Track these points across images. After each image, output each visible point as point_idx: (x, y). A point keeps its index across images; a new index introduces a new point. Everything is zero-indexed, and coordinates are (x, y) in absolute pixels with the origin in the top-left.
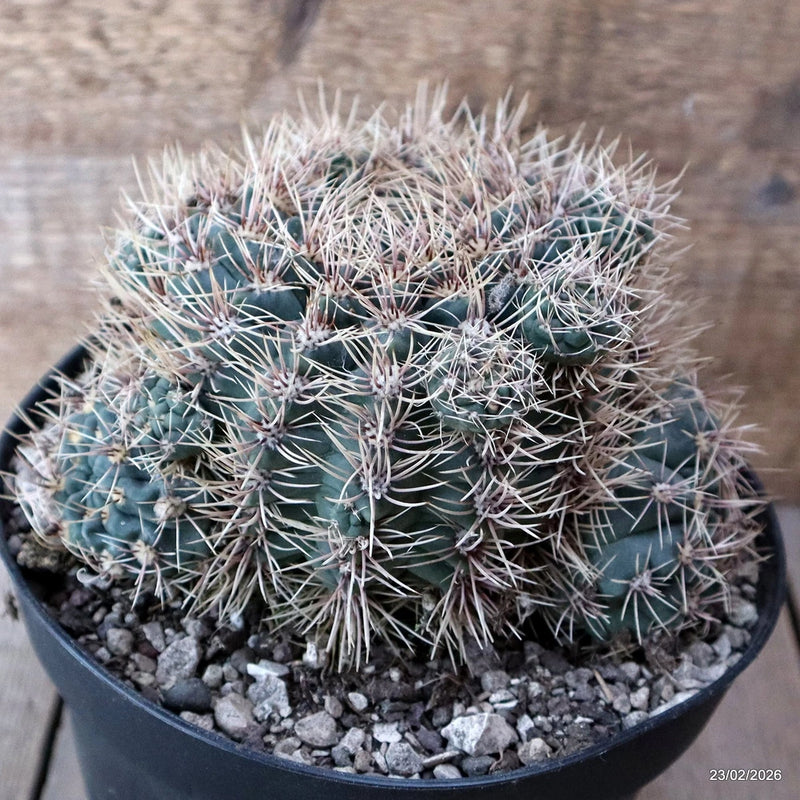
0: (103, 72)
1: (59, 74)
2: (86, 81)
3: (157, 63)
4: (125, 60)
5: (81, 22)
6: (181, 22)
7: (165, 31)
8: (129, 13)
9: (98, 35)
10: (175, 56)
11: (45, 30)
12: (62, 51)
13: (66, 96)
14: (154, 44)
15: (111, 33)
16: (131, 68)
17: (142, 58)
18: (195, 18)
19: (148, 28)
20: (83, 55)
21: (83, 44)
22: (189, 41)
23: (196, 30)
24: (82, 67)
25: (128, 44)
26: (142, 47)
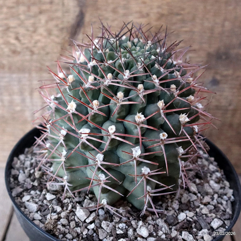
0: (19, 49)
1: (6, 50)
2: (15, 52)
3: (34, 47)
4: (25, 46)
5: (12, 35)
6: (41, 35)
7: (37, 38)
8: (26, 32)
9: (17, 39)
10: (39, 45)
11: (2, 37)
12: (7, 43)
13: (9, 56)
14: (33, 41)
15: (21, 38)
16: (27, 48)
17: (30, 45)
18: (45, 34)
19: (31, 37)
20: (13, 44)
21: (13, 41)
22: (44, 40)
23: (45, 37)
24: (13, 48)
25: (26, 41)
26: (30, 42)
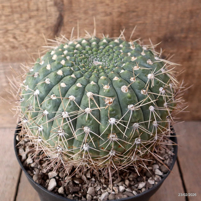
0: (17, 45)
1: (7, 46)
2: (14, 48)
3: (28, 43)
4: (21, 43)
5: (11, 35)
6: (32, 34)
7: (29, 36)
8: (21, 33)
9: (15, 38)
10: (32, 41)
11: (3, 38)
12: (7, 42)
13: (10, 51)
14: (27, 39)
15: (18, 37)
16: (23, 44)
17: (25, 42)
18: (35, 33)
19: (25, 36)
20: (12, 42)
21: (12, 40)
22: (34, 37)
23: (35, 35)
24: (12, 45)
25: (21, 39)
26: (24, 40)
